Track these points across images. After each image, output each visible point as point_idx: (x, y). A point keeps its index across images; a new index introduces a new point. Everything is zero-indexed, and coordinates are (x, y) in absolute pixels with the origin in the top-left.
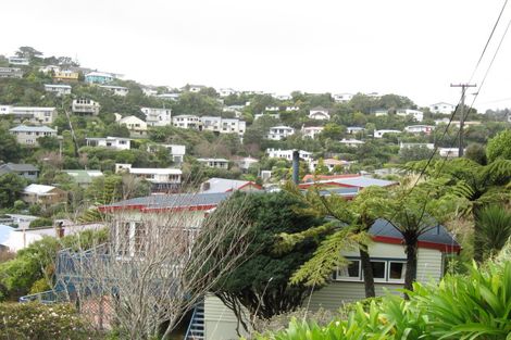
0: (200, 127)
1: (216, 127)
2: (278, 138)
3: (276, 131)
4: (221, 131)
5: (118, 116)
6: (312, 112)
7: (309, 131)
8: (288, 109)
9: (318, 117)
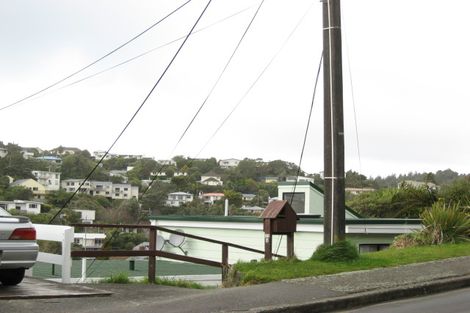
0: (91, 192)
1: (107, 193)
2: (177, 204)
3: (174, 196)
4: (114, 197)
5: (11, 179)
6: (203, 179)
7: (207, 198)
8: (176, 175)
9: (211, 183)
